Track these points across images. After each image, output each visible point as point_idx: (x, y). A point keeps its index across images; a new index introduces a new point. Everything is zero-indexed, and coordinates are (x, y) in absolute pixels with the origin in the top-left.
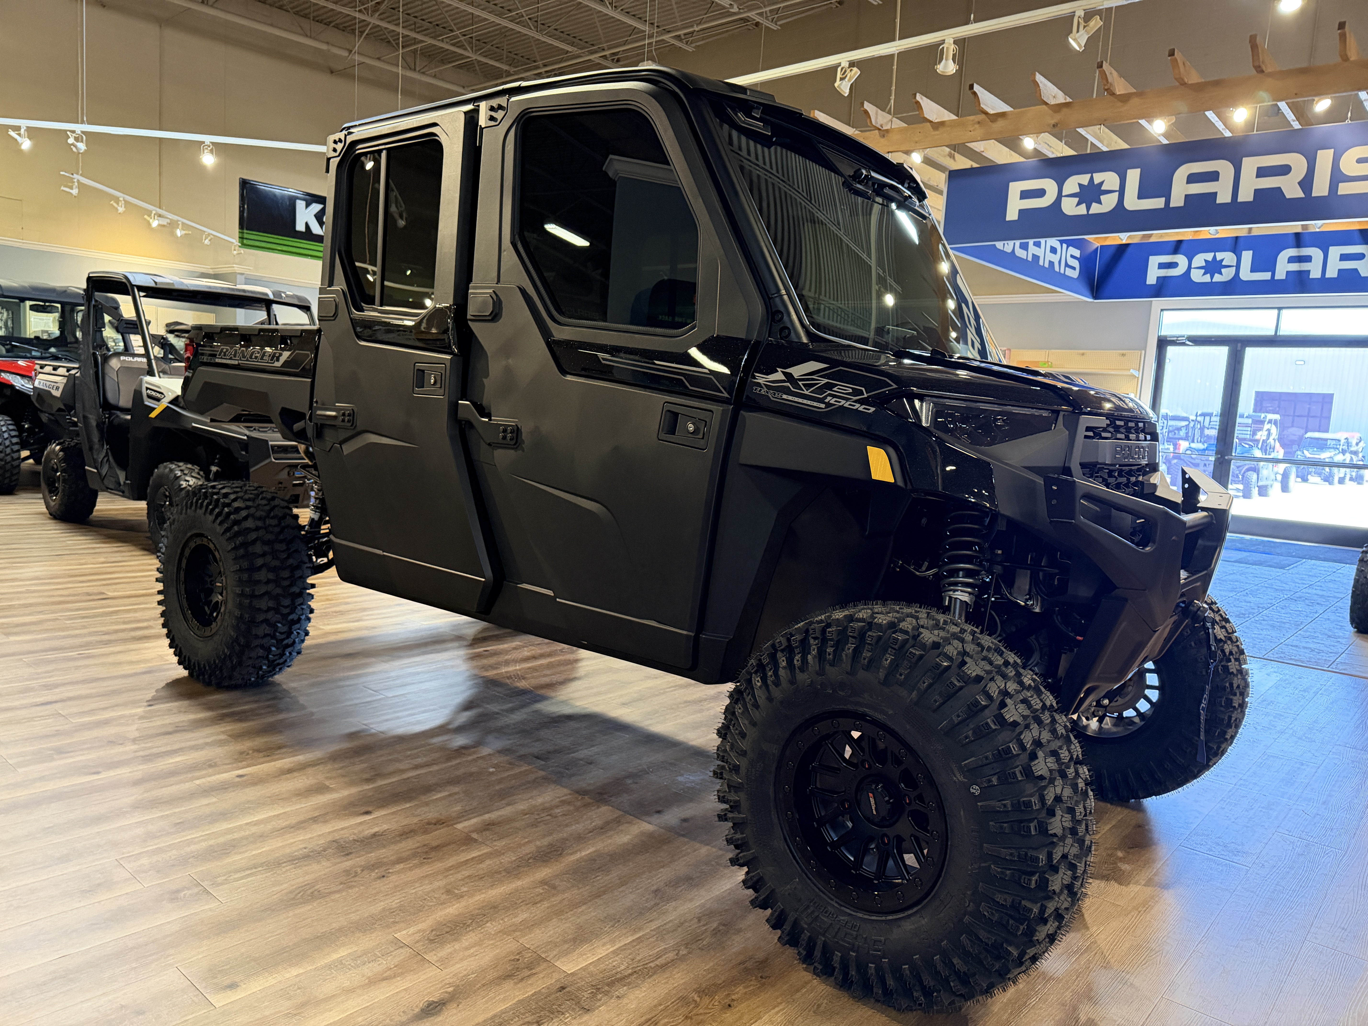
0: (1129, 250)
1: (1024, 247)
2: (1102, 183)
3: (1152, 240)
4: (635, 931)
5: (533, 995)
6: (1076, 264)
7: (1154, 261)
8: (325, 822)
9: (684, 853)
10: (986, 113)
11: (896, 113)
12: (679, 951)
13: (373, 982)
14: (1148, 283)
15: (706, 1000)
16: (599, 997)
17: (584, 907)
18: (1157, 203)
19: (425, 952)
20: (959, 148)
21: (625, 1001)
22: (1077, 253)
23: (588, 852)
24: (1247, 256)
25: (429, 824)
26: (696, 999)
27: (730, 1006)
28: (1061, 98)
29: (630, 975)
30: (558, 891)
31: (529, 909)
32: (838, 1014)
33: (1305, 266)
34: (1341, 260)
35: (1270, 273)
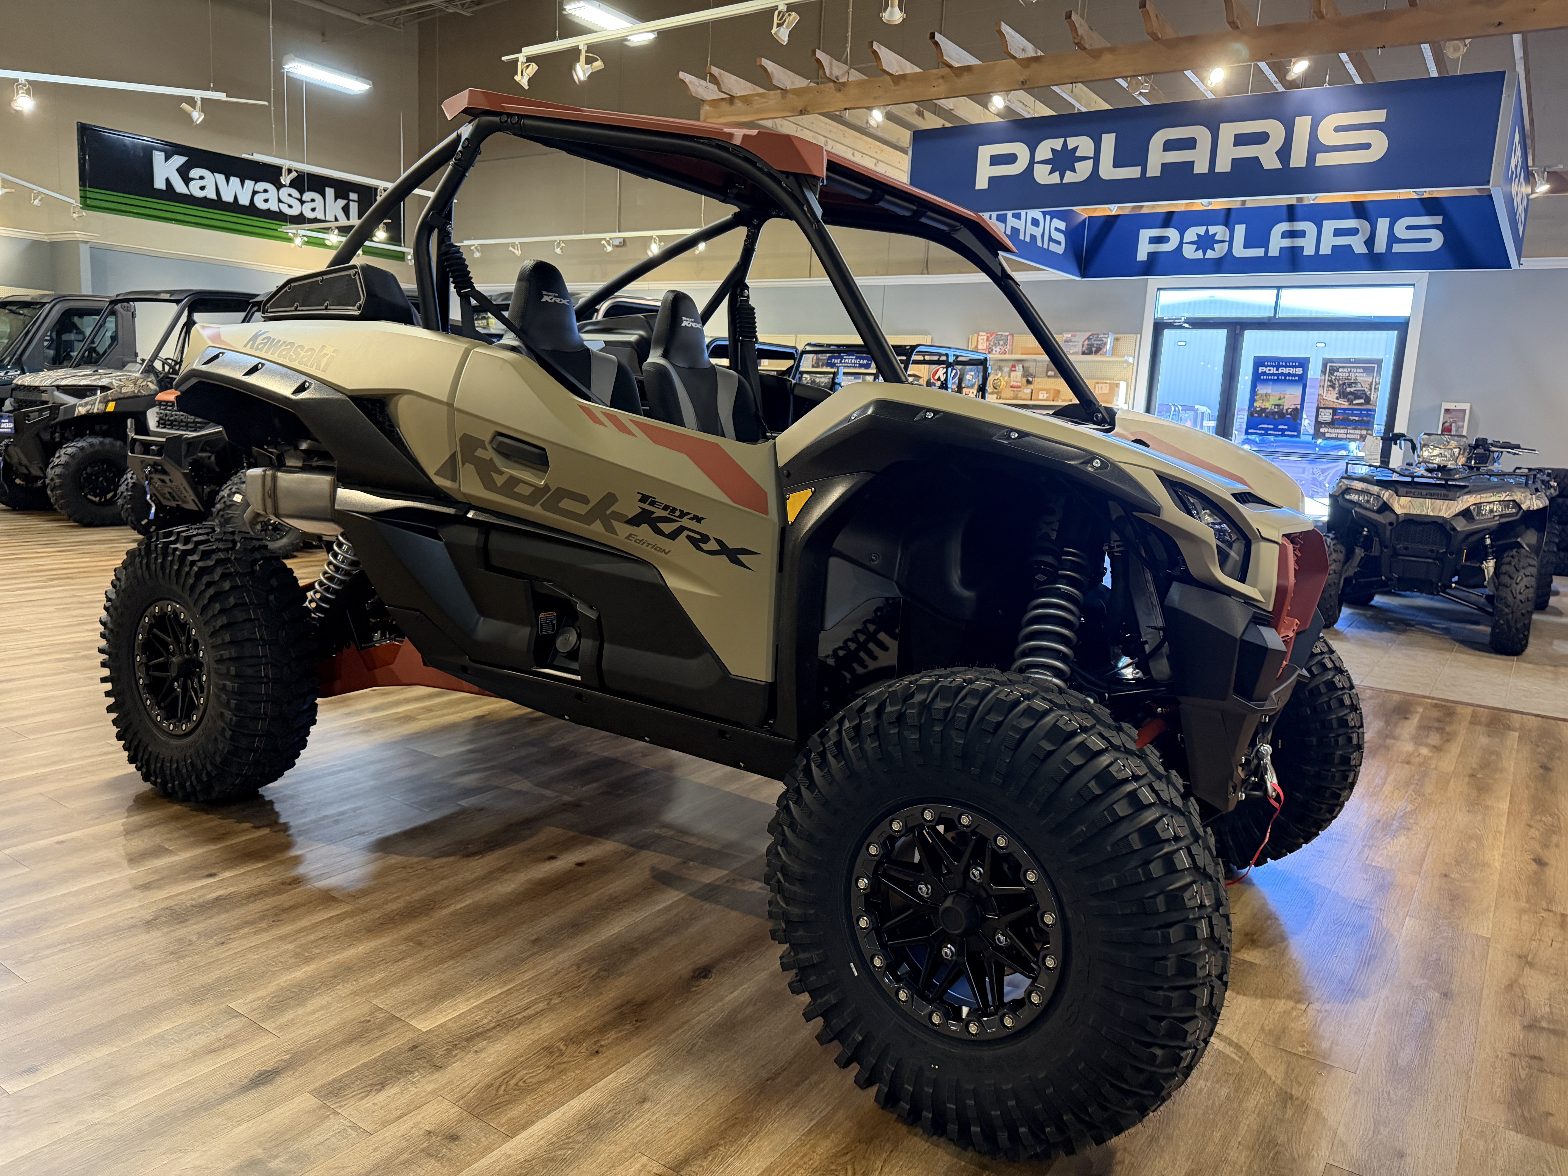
0: (1119, 222)
1: (1002, 219)
2: (1076, 148)
3: (1144, 211)
4: (505, 983)
5: (380, 1056)
6: (1061, 237)
7: (1146, 234)
8: (159, 888)
9: (572, 899)
10: (950, 66)
11: (854, 64)
12: (551, 1000)
13: (196, 1056)
14: (1138, 259)
15: (572, 1048)
16: (454, 1053)
17: (451, 962)
18: (1133, 172)
19: (263, 1021)
20: (928, 105)
21: (483, 1055)
22: (1062, 225)
23: (464, 905)
24: (1240, 230)
25: (283, 884)
26: (562, 1047)
27: (597, 1052)
28: (1031, 51)
29: (494, 1028)
30: (423, 947)
31: (388, 967)
32: (712, 1052)
33: (1298, 242)
34: (1335, 235)
35: (1263, 250)
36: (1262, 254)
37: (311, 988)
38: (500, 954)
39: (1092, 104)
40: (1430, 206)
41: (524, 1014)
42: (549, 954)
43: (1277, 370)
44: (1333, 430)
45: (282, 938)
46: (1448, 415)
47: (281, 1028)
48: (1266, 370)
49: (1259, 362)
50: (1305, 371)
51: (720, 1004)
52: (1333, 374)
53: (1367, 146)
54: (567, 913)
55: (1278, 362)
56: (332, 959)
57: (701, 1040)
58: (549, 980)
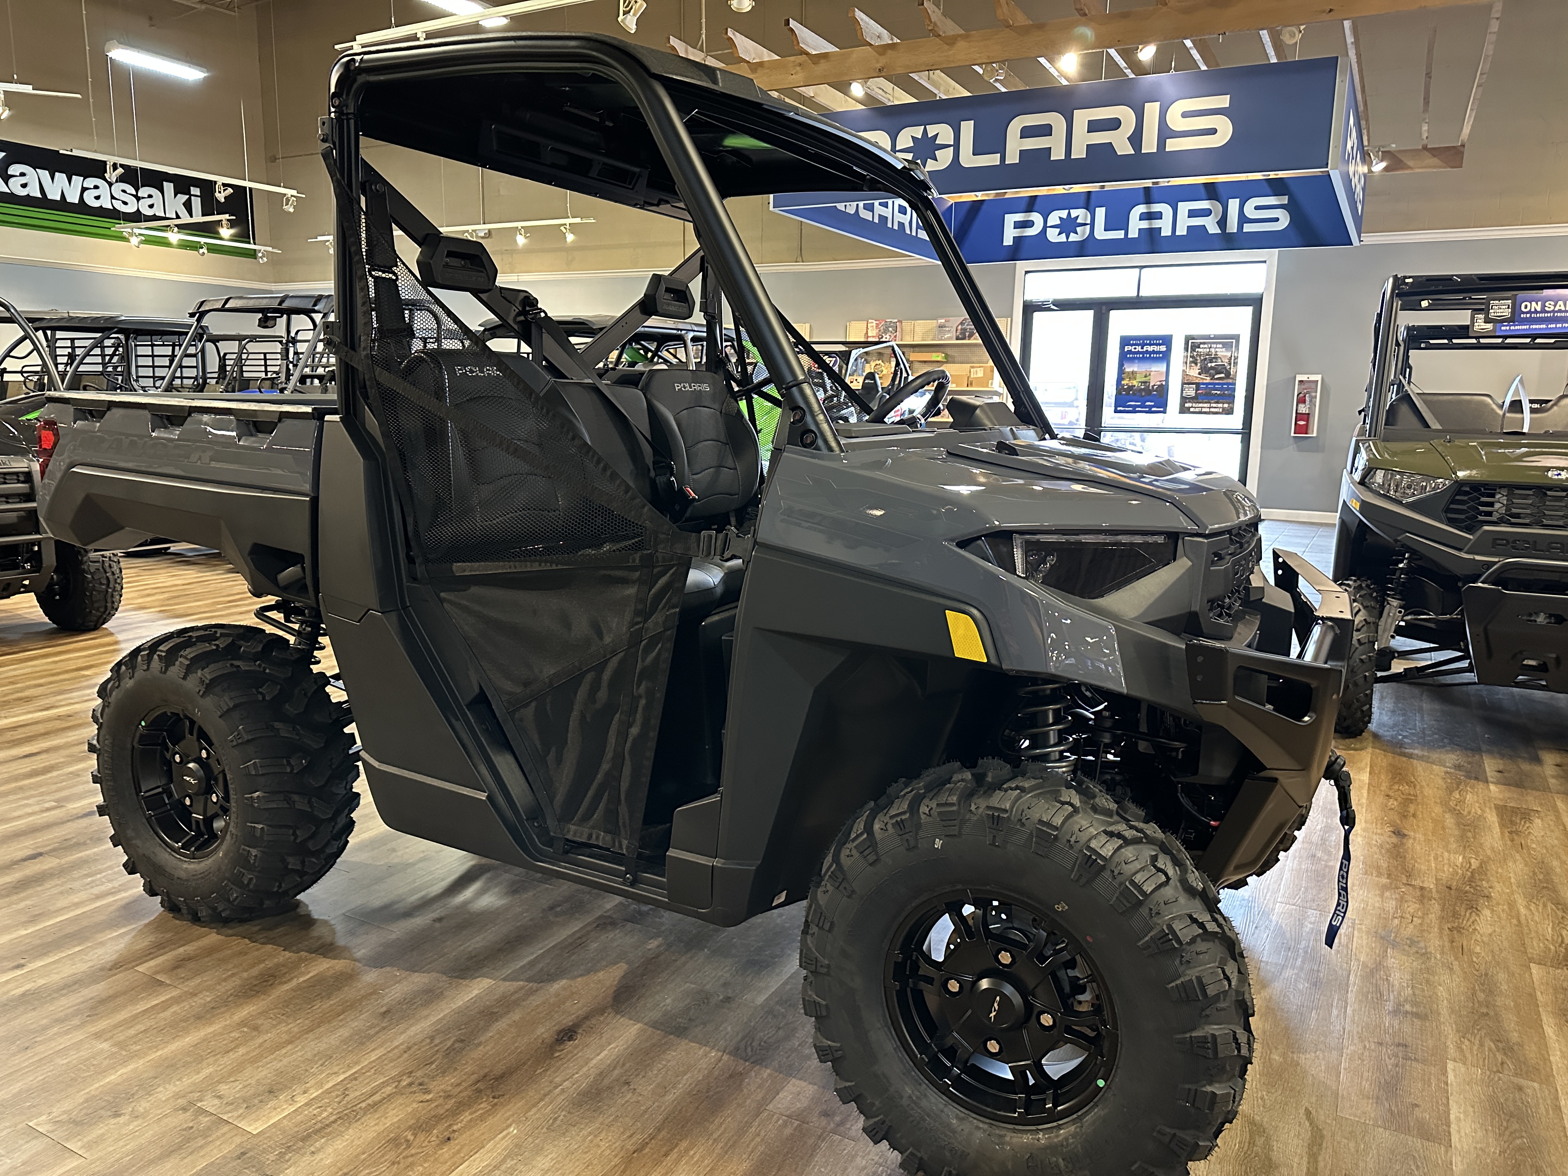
0: (984, 207)
1: (870, 208)
2: (936, 136)
3: (1007, 196)
4: (349, 1067)
5: (201, 1170)
7: (1010, 219)
10: (807, 54)
11: (708, 51)
12: (399, 1082)
14: (1005, 244)
15: (421, 1137)
16: (287, 1157)
17: (290, 1047)
18: (993, 160)
19: (67, 1140)
21: (321, 1155)
24: (1101, 212)
26: (410, 1137)
27: (449, 1139)
28: (886, 38)
29: (334, 1122)
30: (259, 1032)
31: (217, 1060)
32: (574, 1126)
33: (1156, 224)
34: (1189, 217)
35: (1123, 232)
36: (1122, 236)
37: (126, 1094)
38: (344, 1032)
39: (951, 90)
40: (1277, 187)
41: (370, 1101)
42: (402, 1027)
43: (1142, 348)
44: (1197, 405)
45: (98, 1036)
46: (1303, 387)
47: (89, 1146)
48: (1132, 348)
49: (1125, 341)
50: (1169, 349)
51: (585, 1069)
52: (1194, 351)
53: (1213, 131)
55: (1143, 340)
56: (153, 1056)
57: (564, 1113)
58: (399, 1057)
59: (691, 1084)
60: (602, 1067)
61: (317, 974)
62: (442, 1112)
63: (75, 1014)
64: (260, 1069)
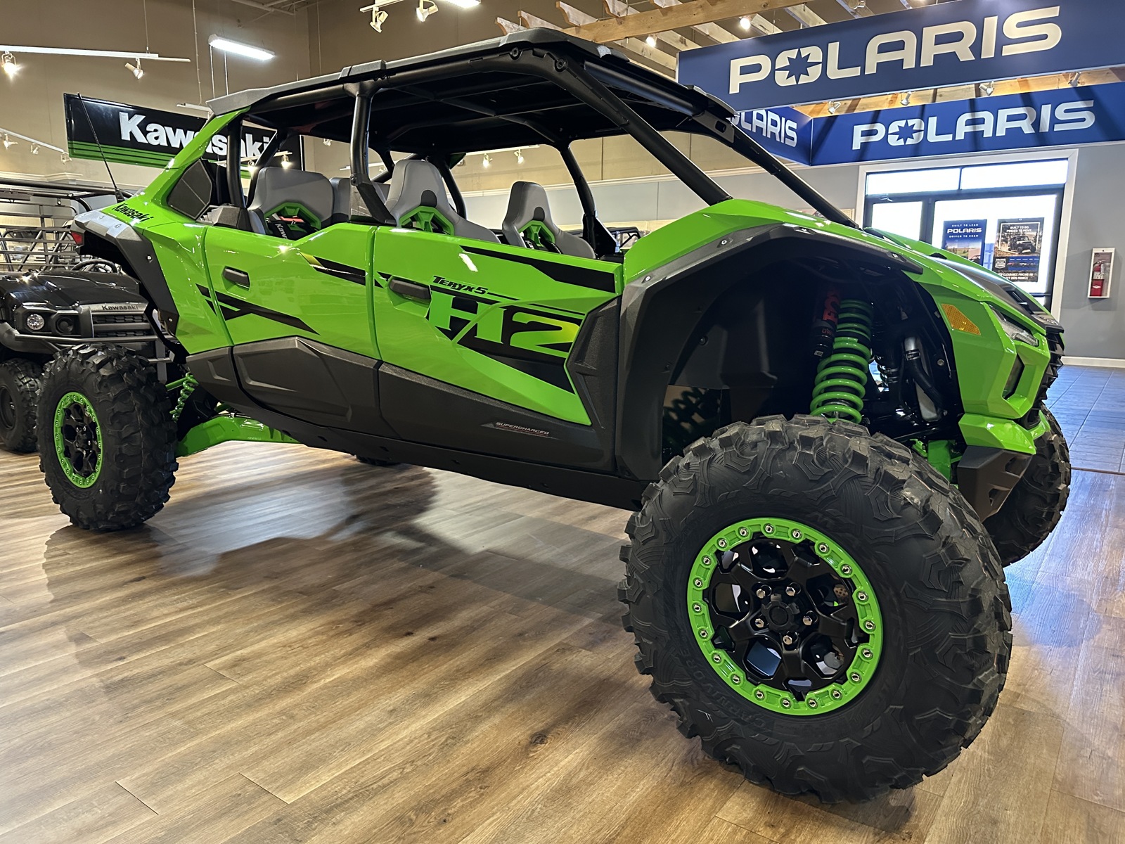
0: (838, 120)
1: (749, 120)
2: (808, 56)
4: (364, 753)
5: (246, 832)
6: (793, 134)
7: (858, 130)
8: (75, 671)
9: (425, 671)
12: (404, 769)
14: (854, 148)
15: (422, 817)
16: (314, 826)
17: (317, 734)
18: (855, 72)
19: (144, 797)
20: (687, 33)
21: (340, 827)
22: (794, 125)
23: (331, 680)
24: (933, 121)
26: (414, 817)
27: (445, 821)
29: (351, 799)
30: (295, 720)
31: (261, 741)
32: (550, 818)
33: (980, 128)
34: (1008, 121)
35: (951, 135)
36: (951, 139)
37: (191, 763)
38: (360, 724)
40: (1083, 93)
41: (380, 783)
42: (405, 723)
43: (962, 230)
45: (173, 715)
46: (1099, 258)
47: (161, 804)
48: (953, 231)
49: (948, 225)
50: (984, 231)
51: (556, 769)
52: (1006, 232)
53: (1045, 37)
54: (420, 685)
55: (963, 224)
56: (213, 734)
57: (540, 806)
58: (403, 748)
59: (647, 789)
60: (570, 769)
61: (339, 677)
62: (439, 797)
63: (158, 698)
64: (294, 750)
